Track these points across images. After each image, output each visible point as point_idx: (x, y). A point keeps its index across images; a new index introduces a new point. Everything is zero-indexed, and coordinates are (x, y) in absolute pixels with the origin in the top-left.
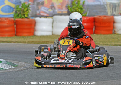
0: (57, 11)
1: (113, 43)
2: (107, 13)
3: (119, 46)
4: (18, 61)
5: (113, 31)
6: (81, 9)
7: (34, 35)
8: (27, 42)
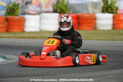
0: (44, 9)
1: (95, 38)
2: (89, 11)
3: (100, 41)
4: (10, 54)
5: (94, 27)
6: (66, 7)
7: (23, 31)
8: (17, 37)
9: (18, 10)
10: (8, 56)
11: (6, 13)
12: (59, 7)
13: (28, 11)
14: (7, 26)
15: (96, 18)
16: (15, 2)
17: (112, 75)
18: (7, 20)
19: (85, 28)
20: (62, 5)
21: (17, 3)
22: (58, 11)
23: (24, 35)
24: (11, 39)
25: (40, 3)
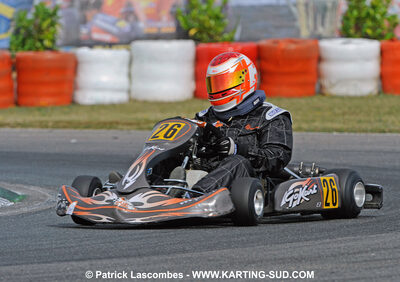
0: (143, 26)
1: (317, 124)
2: (298, 31)
3: (335, 133)
4: (26, 184)
5: (317, 87)
6: (217, 18)
7: (73, 102)
8: (50, 124)
9: (52, 29)
10: (20, 189)
11: (11, 43)
12: (194, 19)
13: (90, 33)
14: (15, 85)
15: (324, 55)
16: (42, 4)
17: (378, 250)
18: (16, 65)
19: (285, 90)
20: (205, 11)
21: (49, 7)
22: (192, 32)
23: (74, 117)
24: (30, 130)
25: (129, 5)
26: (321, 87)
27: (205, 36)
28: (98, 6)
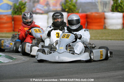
0: (52, 8)
1: (104, 38)
2: (98, 10)
3: (109, 40)
4: (16, 55)
5: (104, 26)
6: (74, 6)
9: (24, 9)
10: (14, 56)
11: (12, 13)
12: (67, 6)
13: (36, 10)
14: (13, 25)
15: (106, 17)
16: (21, 1)
18: (13, 19)
19: (94, 27)
20: (70, 4)
21: (24, 2)
22: (67, 10)
25: (48, 2)
26: (105, 26)
27: (70, 11)
28: (38, 2)
